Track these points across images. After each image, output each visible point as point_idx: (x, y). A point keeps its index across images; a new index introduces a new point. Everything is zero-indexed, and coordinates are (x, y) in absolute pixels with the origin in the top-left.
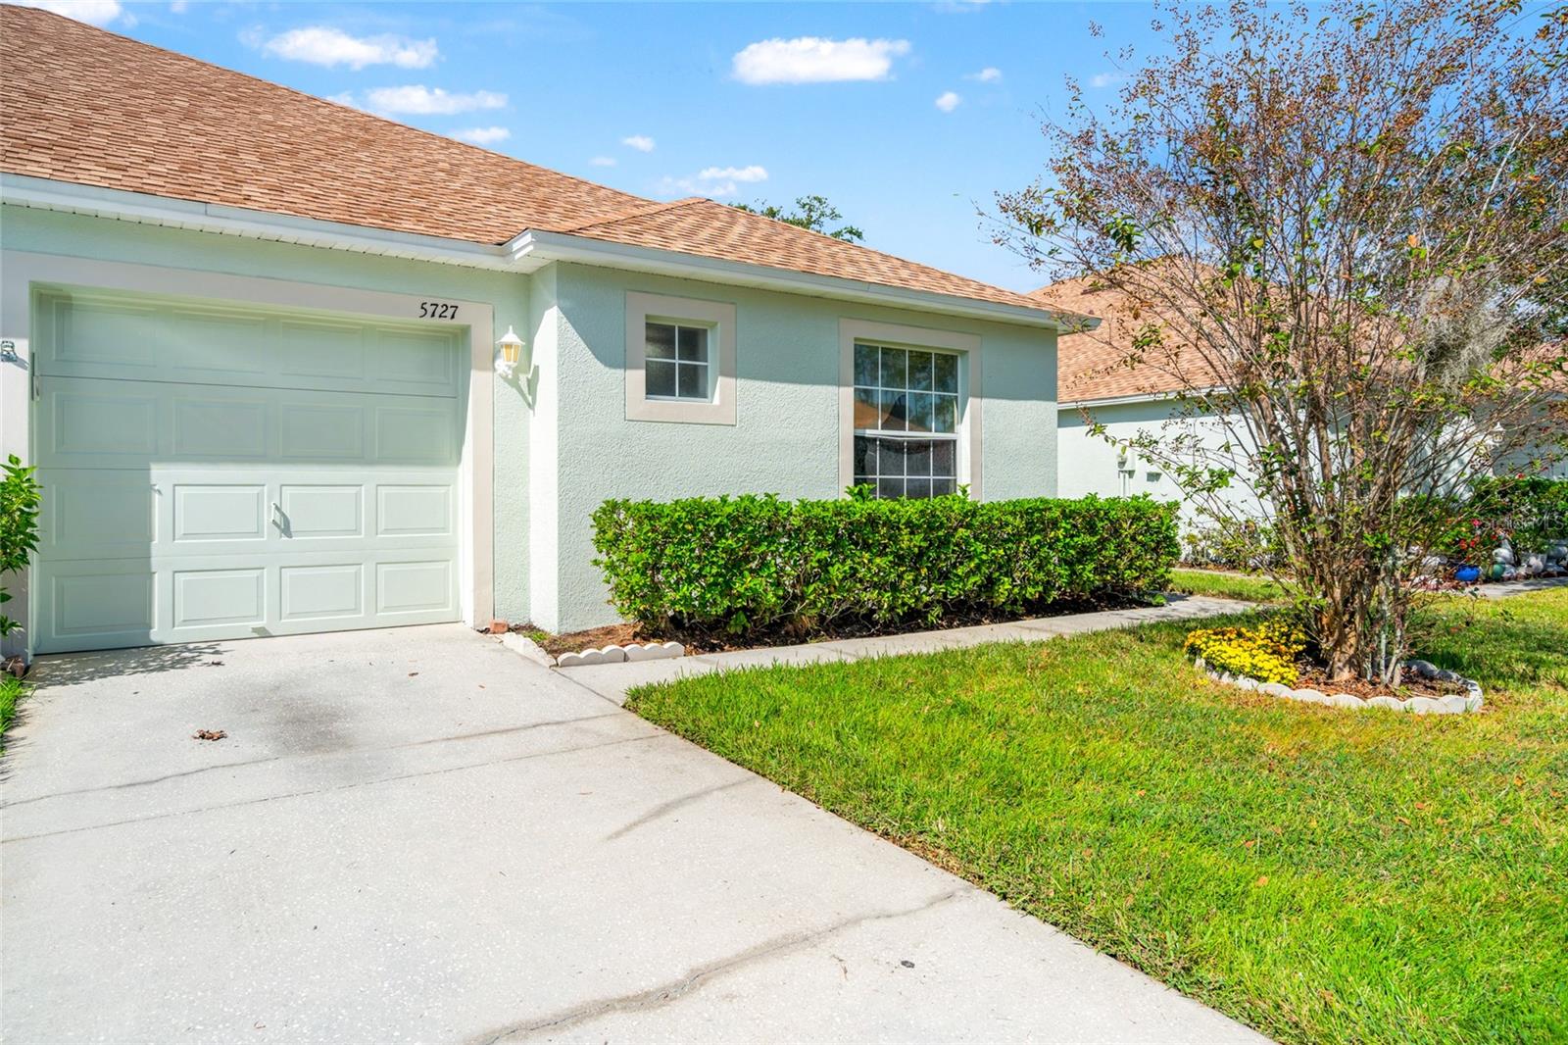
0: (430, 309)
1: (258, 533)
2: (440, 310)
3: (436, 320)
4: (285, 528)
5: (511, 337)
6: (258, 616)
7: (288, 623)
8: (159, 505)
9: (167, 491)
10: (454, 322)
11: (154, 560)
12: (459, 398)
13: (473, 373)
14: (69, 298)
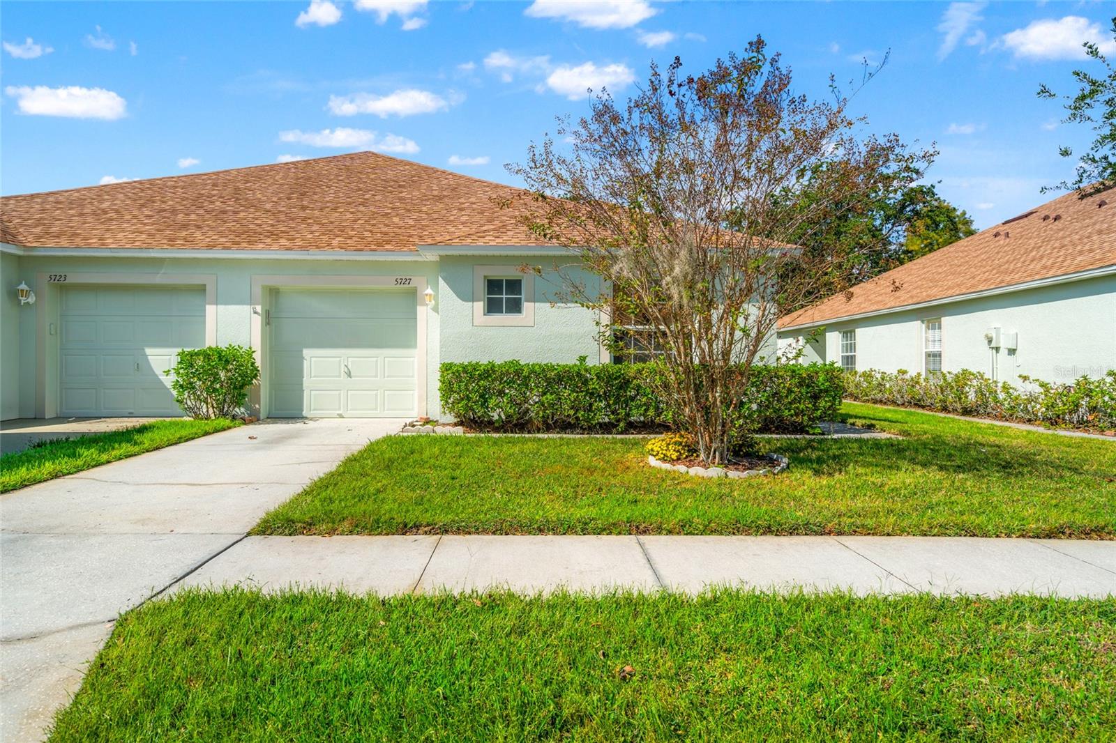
0: (399, 281)
1: (340, 376)
2: (403, 281)
3: (402, 285)
4: (349, 375)
5: (429, 291)
6: (339, 409)
7: (350, 413)
8: (306, 364)
9: (308, 359)
10: (410, 285)
11: (304, 385)
12: (413, 317)
13: (418, 307)
14: (278, 289)
